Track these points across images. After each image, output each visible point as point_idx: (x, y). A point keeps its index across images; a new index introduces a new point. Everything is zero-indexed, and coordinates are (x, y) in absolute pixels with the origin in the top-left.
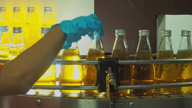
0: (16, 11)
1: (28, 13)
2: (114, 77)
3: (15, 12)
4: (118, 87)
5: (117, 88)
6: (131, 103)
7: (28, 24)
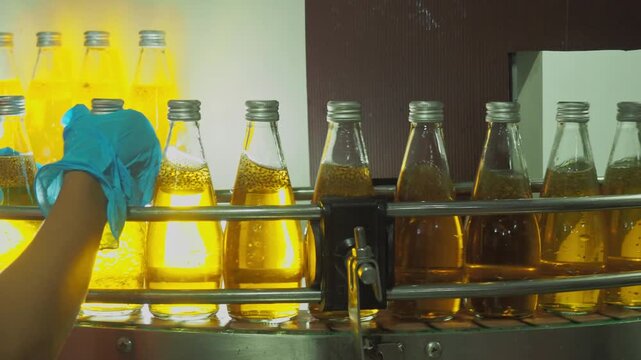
0: (47, 43)
1: (88, 51)
2: (373, 258)
3: (43, 48)
4: (388, 292)
5: (385, 295)
6: (430, 345)
7: (87, 86)
